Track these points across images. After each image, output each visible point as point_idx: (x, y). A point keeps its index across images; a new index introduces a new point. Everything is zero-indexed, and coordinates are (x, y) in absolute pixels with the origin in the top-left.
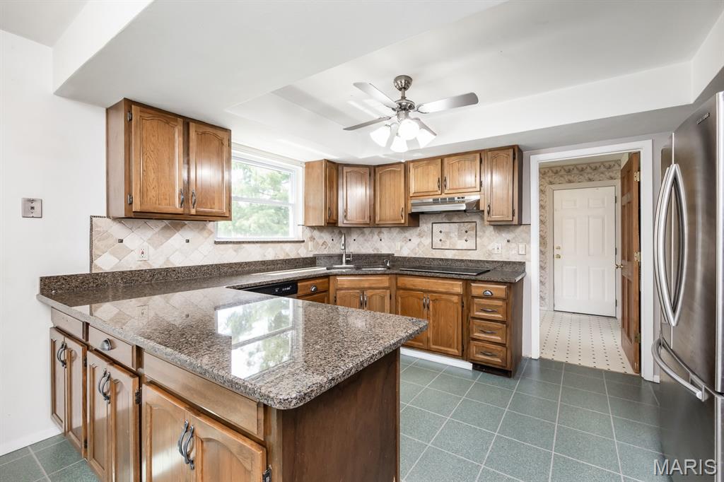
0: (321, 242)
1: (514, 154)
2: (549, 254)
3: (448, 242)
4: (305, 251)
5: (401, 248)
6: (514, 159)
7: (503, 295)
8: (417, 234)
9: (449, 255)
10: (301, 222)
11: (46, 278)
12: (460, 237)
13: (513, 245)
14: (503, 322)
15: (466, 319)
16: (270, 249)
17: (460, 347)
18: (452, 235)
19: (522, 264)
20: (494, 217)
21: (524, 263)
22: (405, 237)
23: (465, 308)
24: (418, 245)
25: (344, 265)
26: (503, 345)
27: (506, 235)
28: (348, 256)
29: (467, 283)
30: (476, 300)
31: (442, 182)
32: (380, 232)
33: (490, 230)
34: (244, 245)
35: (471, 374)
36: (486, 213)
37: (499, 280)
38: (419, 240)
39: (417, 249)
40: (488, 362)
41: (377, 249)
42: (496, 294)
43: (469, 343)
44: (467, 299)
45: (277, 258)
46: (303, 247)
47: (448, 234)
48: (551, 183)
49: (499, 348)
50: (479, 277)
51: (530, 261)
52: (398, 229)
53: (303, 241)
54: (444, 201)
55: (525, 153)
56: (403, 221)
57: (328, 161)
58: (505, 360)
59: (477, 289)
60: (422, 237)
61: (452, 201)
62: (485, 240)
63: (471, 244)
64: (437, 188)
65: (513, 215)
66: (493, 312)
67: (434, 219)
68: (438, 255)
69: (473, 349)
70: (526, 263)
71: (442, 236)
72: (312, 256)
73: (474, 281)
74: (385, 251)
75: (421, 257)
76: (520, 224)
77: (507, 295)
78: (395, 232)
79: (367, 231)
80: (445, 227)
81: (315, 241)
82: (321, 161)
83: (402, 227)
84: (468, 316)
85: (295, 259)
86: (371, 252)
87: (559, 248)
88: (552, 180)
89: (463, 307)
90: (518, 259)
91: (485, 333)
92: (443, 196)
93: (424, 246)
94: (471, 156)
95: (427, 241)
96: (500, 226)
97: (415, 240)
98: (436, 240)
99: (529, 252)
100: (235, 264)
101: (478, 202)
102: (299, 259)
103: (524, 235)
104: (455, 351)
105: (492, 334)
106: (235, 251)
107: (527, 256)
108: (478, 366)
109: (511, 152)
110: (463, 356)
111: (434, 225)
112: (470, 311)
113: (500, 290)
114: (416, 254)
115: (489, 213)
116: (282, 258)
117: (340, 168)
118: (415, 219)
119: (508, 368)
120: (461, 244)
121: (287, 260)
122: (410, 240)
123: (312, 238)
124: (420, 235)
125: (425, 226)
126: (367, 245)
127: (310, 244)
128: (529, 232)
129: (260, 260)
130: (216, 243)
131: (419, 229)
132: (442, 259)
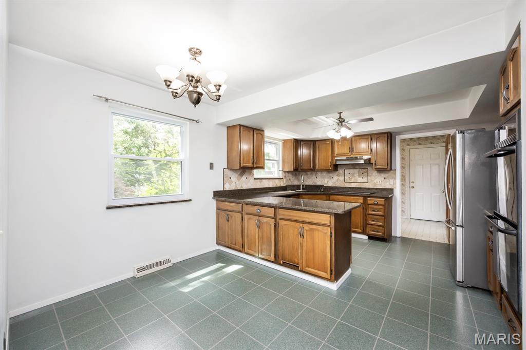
0: (288, 179)
1: (388, 136)
2: (407, 186)
3: (353, 179)
4: (283, 183)
5: (328, 182)
6: (388, 139)
7: (383, 203)
8: (336, 175)
9: (354, 185)
10: (281, 169)
11: (216, 191)
12: (359, 176)
13: (387, 180)
14: (383, 216)
15: (365, 215)
17: (362, 228)
18: (355, 175)
19: (392, 190)
20: (378, 167)
21: (393, 189)
22: (330, 176)
23: (364, 210)
24: (337, 180)
25: (301, 190)
26: (383, 226)
27: (383, 175)
28: (303, 186)
29: (365, 198)
30: (370, 206)
31: (351, 150)
32: (316, 173)
33: (375, 173)
34: (263, 180)
35: (367, 241)
36: (374, 164)
37: (381, 196)
39: (336, 182)
40: (375, 235)
41: (315, 183)
42: (379, 203)
43: (366, 226)
44: (365, 206)
45: (273, 186)
46: (282, 181)
47: (353, 175)
48: (408, 145)
49: (381, 228)
50: (371, 195)
51: (396, 188)
52: (326, 172)
53: (282, 178)
54: (352, 159)
55: (393, 134)
56: (331, 168)
57: (294, 139)
58: (384, 233)
59: (370, 201)
61: (356, 159)
62: (373, 178)
63: (365, 180)
64: (348, 152)
65: (388, 166)
66: (378, 211)
67: (345, 167)
68: (347, 185)
69: (368, 229)
70: (394, 189)
71: (350, 176)
72: (285, 186)
73: (369, 197)
74: (319, 183)
75: (339, 186)
76: (391, 170)
77: (385, 203)
78: (325, 174)
79: (309, 173)
80: (352, 171)
82: (291, 140)
83: (329, 171)
84: (366, 213)
85: (280, 187)
86: (311, 184)
87: (413, 182)
88: (409, 143)
89: (363, 209)
90: (390, 187)
91: (374, 221)
92: (352, 156)
93: (340, 181)
94: (366, 137)
95: (342, 178)
96: (380, 171)
97: (336, 178)
98: (347, 178)
99: (395, 183)
100: (260, 188)
101: (369, 159)
103: (393, 175)
104: (359, 230)
105: (377, 221)
107: (394, 186)
108: (371, 238)
109: (386, 135)
110: (363, 233)
111: (345, 170)
112: (367, 211)
113: (381, 201)
114: (336, 185)
115: (375, 164)
116: (275, 186)
117: (299, 142)
118: (336, 167)
119: (386, 237)
120: (360, 180)
122: (333, 178)
123: (285, 177)
124: (338, 175)
125: (341, 171)
126: (310, 180)
127: (285, 179)
128: (395, 174)
129: (268, 187)
130: (255, 179)
131: (337, 172)
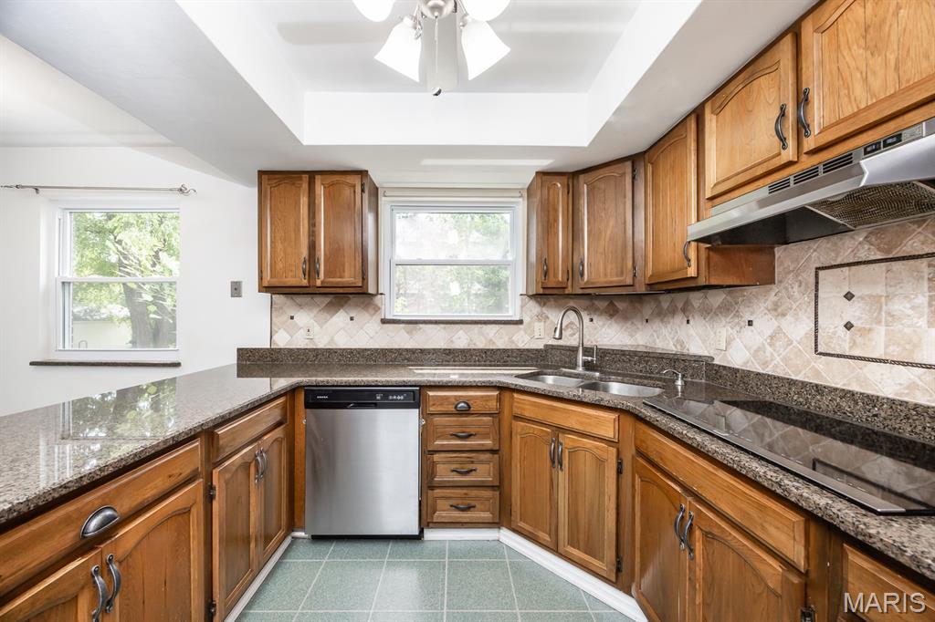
3: (881, 335)
4: (527, 338)
5: (728, 343)
8: (769, 304)
9: (884, 384)
11: (242, 349)
16: (461, 332)
22: (737, 314)
24: (772, 337)
25: (580, 370)
32: (688, 303)
34: (421, 325)
38: (774, 323)
39: (769, 350)
45: (472, 347)
46: (522, 332)
47: (873, 304)
52: (722, 296)
53: (520, 322)
56: (692, 272)
60: (784, 315)
67: (821, 255)
68: (835, 374)
71: (853, 312)
72: (542, 347)
74: (695, 348)
75: (781, 375)
80: (869, 276)
81: (548, 322)
85: (505, 351)
93: (790, 342)
95: (799, 328)
97: (765, 324)
98: (830, 323)
100: (407, 350)
102: (512, 350)
106: (408, 333)
111: (821, 273)
114: (765, 364)
116: (480, 346)
121: (488, 350)
122: (750, 323)
123: (543, 316)
124: (776, 309)
125: (792, 282)
127: (537, 326)
129: (445, 347)
130: (384, 321)
131: (775, 288)
132: (853, 394)
